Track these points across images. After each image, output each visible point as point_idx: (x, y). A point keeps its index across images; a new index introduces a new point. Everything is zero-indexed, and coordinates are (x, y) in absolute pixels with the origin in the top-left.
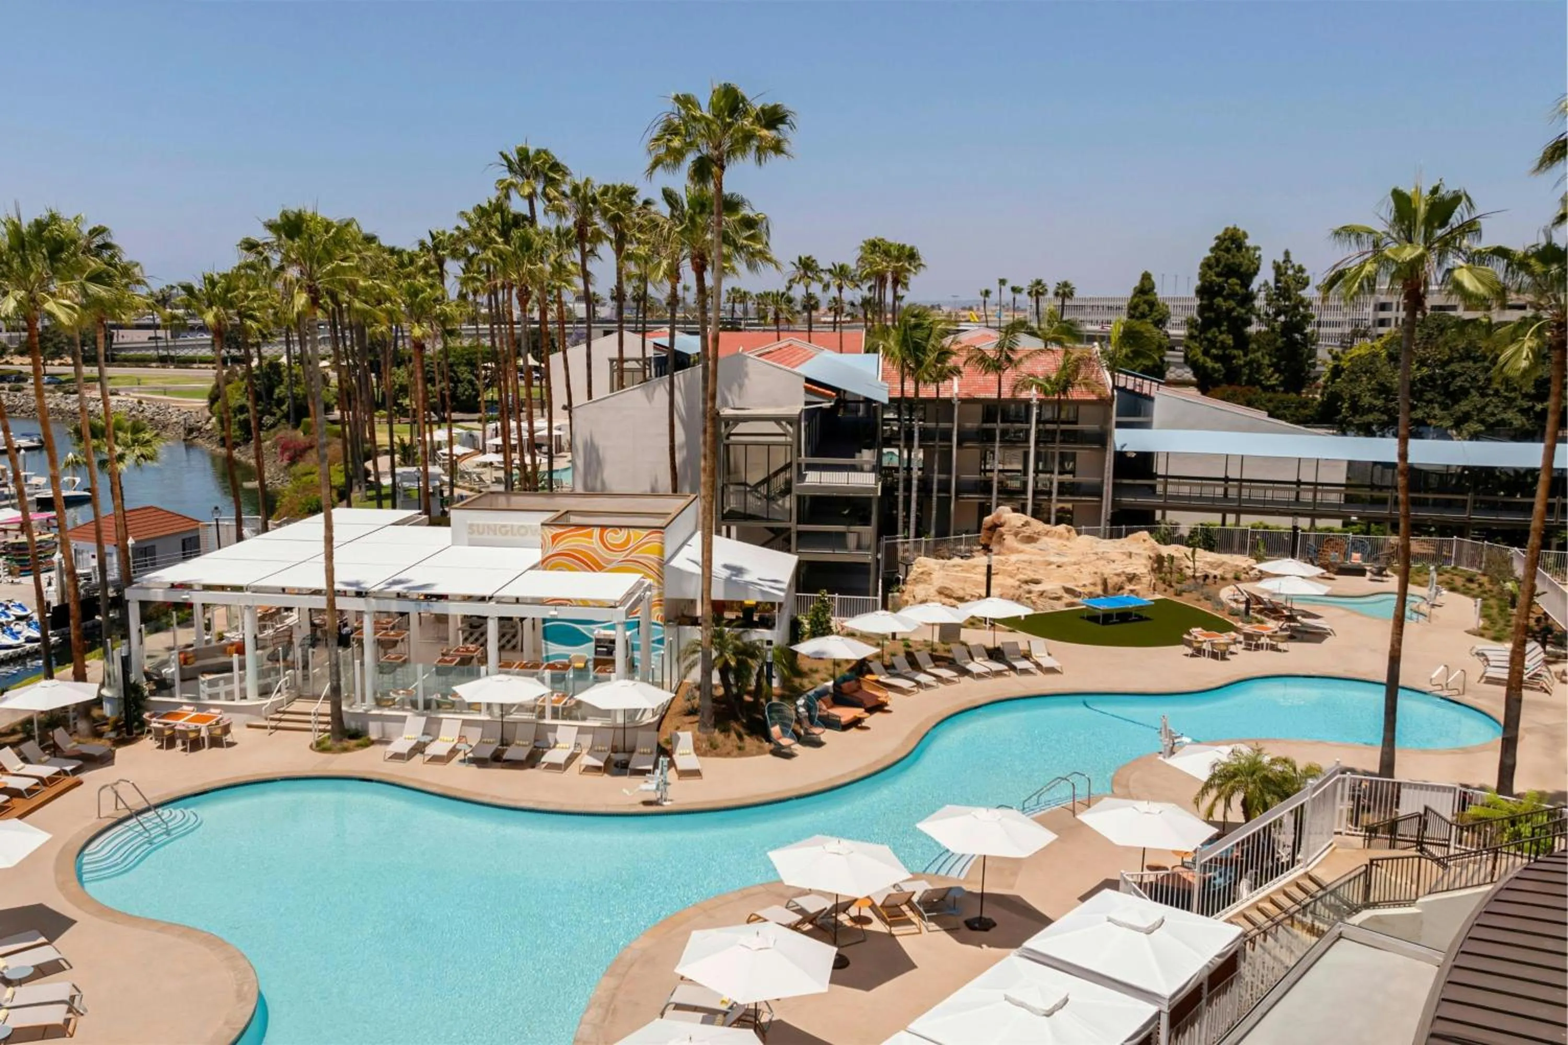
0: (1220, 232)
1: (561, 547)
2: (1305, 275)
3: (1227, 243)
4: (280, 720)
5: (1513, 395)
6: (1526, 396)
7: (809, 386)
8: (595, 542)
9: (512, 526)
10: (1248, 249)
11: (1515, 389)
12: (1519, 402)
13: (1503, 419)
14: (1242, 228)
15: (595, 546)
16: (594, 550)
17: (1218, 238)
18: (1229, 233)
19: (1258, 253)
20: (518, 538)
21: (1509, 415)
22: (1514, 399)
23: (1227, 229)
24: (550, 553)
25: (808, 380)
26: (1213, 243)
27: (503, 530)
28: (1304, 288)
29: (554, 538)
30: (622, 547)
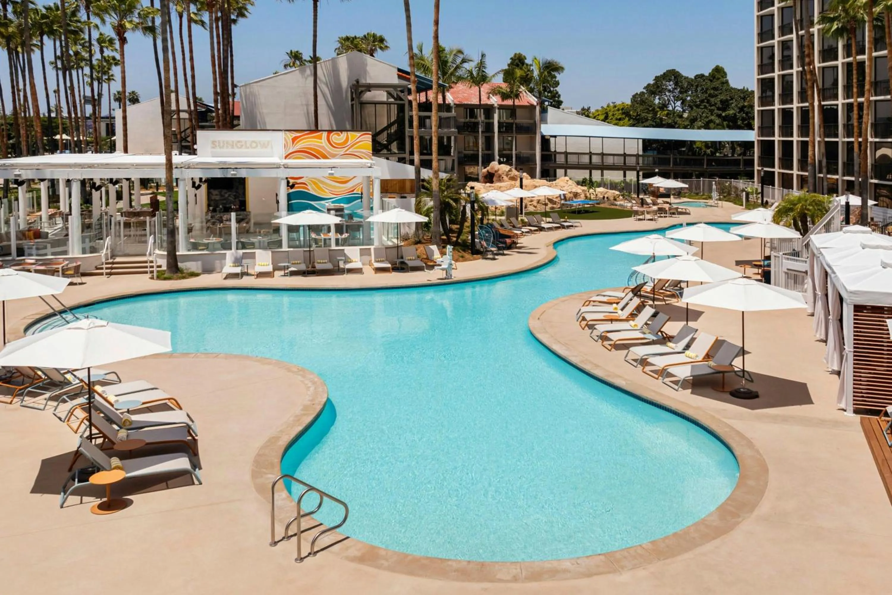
0: (512, 55)
1: (300, 145)
2: (557, 80)
3: (517, 61)
4: (112, 268)
5: (713, 108)
6: (719, 109)
7: (401, 74)
8: (323, 142)
9: (246, 142)
10: (527, 65)
11: (713, 105)
12: (716, 111)
13: (711, 120)
14: (523, 54)
15: (324, 145)
16: (323, 147)
17: (511, 59)
18: (517, 56)
19: (532, 67)
20: (250, 150)
21: (713, 118)
22: (714, 110)
23: (516, 54)
24: (290, 151)
25: (399, 70)
26: (509, 61)
27: (239, 145)
28: (557, 87)
29: (294, 140)
30: (342, 145)
